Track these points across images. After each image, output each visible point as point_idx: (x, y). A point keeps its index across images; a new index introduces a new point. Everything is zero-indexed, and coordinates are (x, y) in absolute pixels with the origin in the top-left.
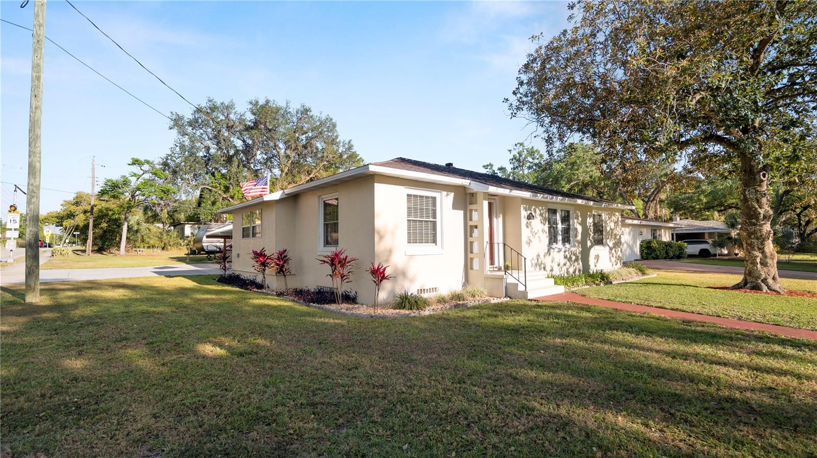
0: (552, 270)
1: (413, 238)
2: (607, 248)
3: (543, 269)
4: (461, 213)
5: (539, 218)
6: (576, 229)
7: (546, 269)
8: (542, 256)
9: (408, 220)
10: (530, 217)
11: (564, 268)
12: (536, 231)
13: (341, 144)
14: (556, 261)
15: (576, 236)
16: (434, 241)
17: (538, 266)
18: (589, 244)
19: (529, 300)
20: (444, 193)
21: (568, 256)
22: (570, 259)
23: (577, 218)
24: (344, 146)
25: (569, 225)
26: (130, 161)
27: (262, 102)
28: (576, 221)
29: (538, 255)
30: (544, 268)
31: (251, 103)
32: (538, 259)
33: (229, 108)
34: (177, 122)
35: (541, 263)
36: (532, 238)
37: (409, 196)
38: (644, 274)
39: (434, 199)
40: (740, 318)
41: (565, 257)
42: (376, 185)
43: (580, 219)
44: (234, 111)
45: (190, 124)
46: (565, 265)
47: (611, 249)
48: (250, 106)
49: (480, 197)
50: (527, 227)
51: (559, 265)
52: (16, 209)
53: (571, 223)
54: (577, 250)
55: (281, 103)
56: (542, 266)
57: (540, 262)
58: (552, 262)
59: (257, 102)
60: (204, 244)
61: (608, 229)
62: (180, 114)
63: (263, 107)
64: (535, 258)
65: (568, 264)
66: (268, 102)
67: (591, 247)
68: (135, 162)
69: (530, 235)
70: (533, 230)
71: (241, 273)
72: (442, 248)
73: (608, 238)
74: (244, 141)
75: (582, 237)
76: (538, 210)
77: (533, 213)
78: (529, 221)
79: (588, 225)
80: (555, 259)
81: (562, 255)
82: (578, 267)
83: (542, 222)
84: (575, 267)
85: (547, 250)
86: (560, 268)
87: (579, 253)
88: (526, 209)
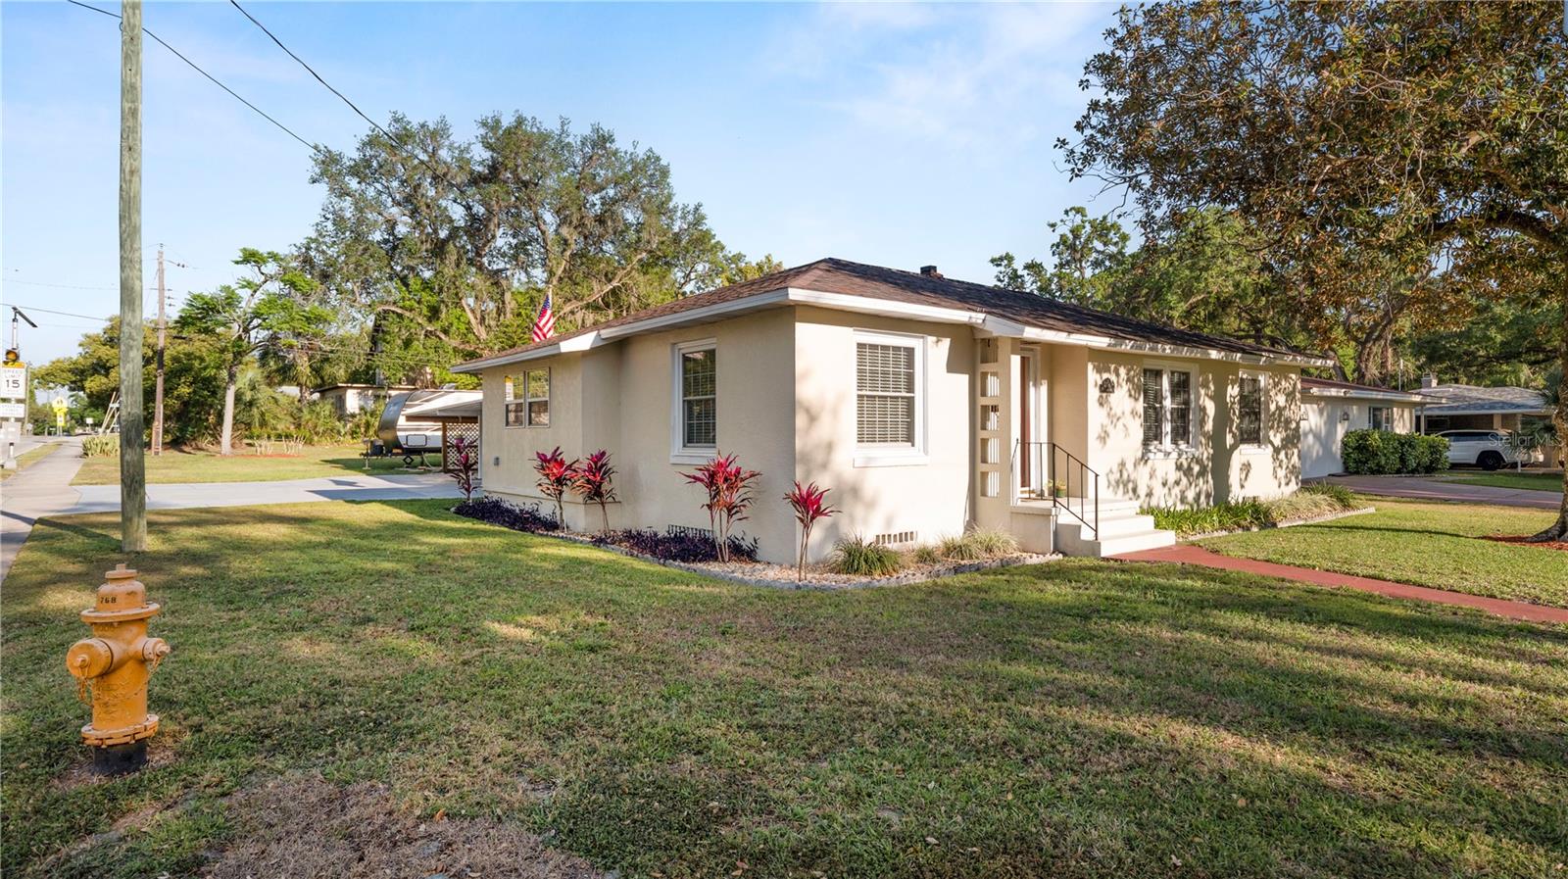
0: (1149, 495)
1: (868, 434)
2: (1270, 449)
3: (1131, 493)
4: (964, 379)
5: (1125, 387)
6: (1203, 409)
7: (1139, 492)
8: (1130, 466)
9: (859, 396)
10: (1106, 388)
11: (1176, 490)
12: (1119, 414)
13: (679, 214)
14: (1160, 475)
15: (1202, 422)
16: (910, 438)
17: (1121, 486)
18: (1229, 440)
19: (1104, 559)
20: (931, 339)
21: (1185, 465)
22: (1188, 472)
23: (1206, 386)
24: (684, 217)
25: (1187, 403)
26: (239, 256)
27: (507, 121)
28: (1203, 392)
29: (1123, 464)
30: (1134, 490)
31: (484, 124)
32: (1121, 471)
33: (436, 135)
34: (329, 167)
35: (1129, 481)
36: (1110, 429)
37: (860, 346)
38: (1346, 506)
39: (910, 352)
40: (1535, 601)
41: (1179, 467)
42: (797, 325)
43: (1212, 387)
44: (447, 143)
45: (354, 171)
46: (1177, 483)
47: (1277, 451)
48: (483, 131)
49: (1004, 349)
50: (1101, 404)
51: (1164, 484)
52: (17, 357)
53: (1192, 397)
54: (1205, 452)
55: (551, 125)
56: (1130, 486)
57: (1125, 476)
58: (1151, 477)
59: (497, 122)
60: (399, 434)
61: (1273, 407)
62: (335, 149)
63: (509, 132)
64: (1115, 469)
65: (1184, 480)
66: (520, 121)
67: (1234, 447)
68: (250, 257)
69: (1106, 421)
70: (1113, 412)
71: (504, 498)
72: (926, 451)
73: (1272, 427)
74: (468, 208)
75: (1214, 426)
76: (1122, 371)
77: (1113, 378)
78: (1104, 395)
79: (1228, 400)
80: (1157, 473)
81: (1171, 464)
82: (1205, 488)
83: (1130, 395)
84: (1198, 489)
85: (1139, 454)
86: (1166, 490)
87: (1208, 458)
88: (1099, 371)
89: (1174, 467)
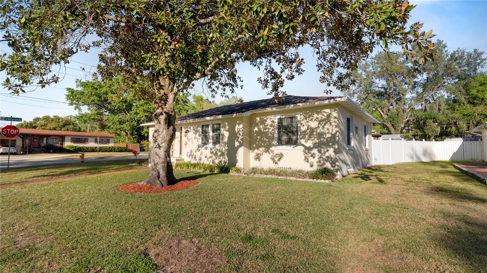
0: (200, 159)
2: (302, 148)
3: (194, 159)
5: (192, 131)
6: (223, 135)
7: (196, 158)
8: (194, 151)
10: (187, 132)
11: (211, 159)
12: (190, 138)
14: (204, 154)
17: (191, 156)
18: (237, 144)
21: (214, 152)
22: (216, 154)
23: (224, 127)
25: (219, 133)
28: (222, 129)
29: (191, 151)
30: (195, 158)
32: (191, 153)
35: (193, 155)
36: (188, 142)
41: (212, 153)
43: (227, 127)
46: (211, 157)
47: (308, 149)
50: (185, 136)
51: (206, 157)
54: (224, 149)
56: (194, 156)
57: (192, 154)
58: (201, 155)
64: (189, 152)
65: (214, 157)
69: (187, 140)
75: (228, 140)
76: (192, 128)
77: (189, 130)
78: (186, 134)
79: (236, 130)
80: (203, 154)
81: (209, 151)
82: (223, 159)
83: (194, 133)
84: (220, 160)
85: (197, 148)
86: (206, 159)
87: (225, 150)
88: (185, 128)
89: (210, 152)
